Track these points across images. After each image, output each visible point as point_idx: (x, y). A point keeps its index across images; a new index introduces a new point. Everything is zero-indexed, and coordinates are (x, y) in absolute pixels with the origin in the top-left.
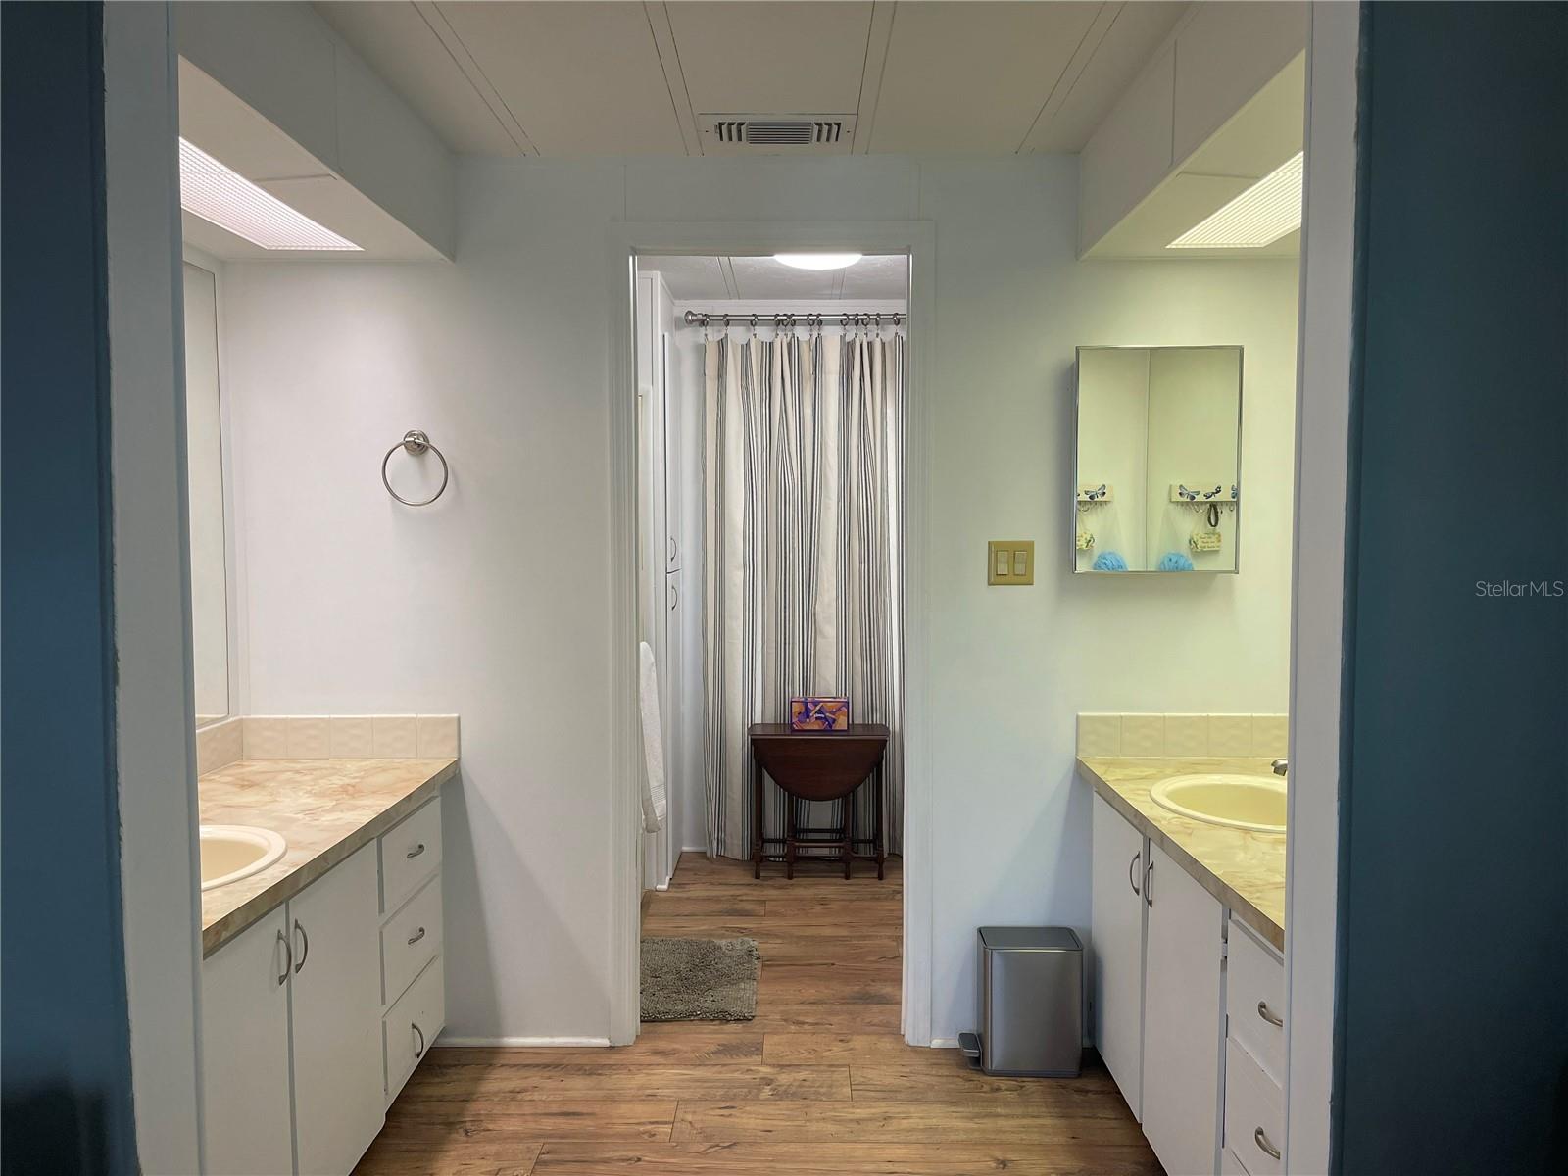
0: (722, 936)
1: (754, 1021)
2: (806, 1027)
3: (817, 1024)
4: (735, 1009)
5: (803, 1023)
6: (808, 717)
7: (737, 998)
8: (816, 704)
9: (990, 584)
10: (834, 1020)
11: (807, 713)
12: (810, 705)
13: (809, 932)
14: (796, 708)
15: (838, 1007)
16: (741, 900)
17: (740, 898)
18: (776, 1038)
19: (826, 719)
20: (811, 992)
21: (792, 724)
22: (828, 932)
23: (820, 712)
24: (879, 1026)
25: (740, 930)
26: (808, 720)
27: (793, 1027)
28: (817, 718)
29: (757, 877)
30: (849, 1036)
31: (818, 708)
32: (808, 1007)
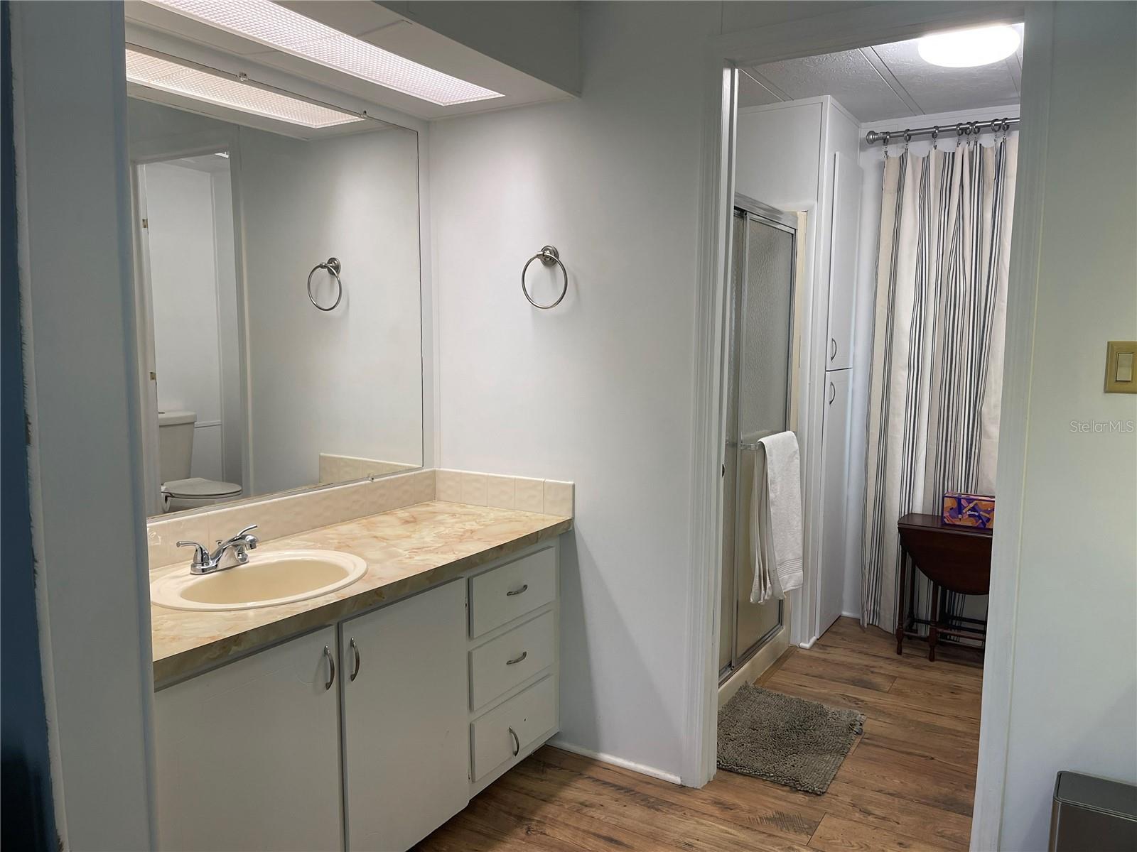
0: (836, 703)
1: (825, 798)
2: (871, 818)
3: (884, 818)
4: (807, 780)
5: (870, 814)
6: (960, 513)
7: (815, 770)
8: (970, 501)
9: (1106, 391)
10: (904, 819)
11: (960, 509)
12: (963, 502)
13: (924, 718)
14: (949, 503)
15: (913, 806)
16: (872, 672)
17: (872, 669)
18: (835, 822)
19: (979, 517)
20: (895, 783)
21: (942, 517)
22: (946, 723)
23: (973, 509)
24: (949, 838)
25: (857, 701)
26: (960, 516)
27: (857, 815)
28: (970, 516)
29: (899, 652)
30: (911, 842)
31: (972, 505)
32: (883, 798)
